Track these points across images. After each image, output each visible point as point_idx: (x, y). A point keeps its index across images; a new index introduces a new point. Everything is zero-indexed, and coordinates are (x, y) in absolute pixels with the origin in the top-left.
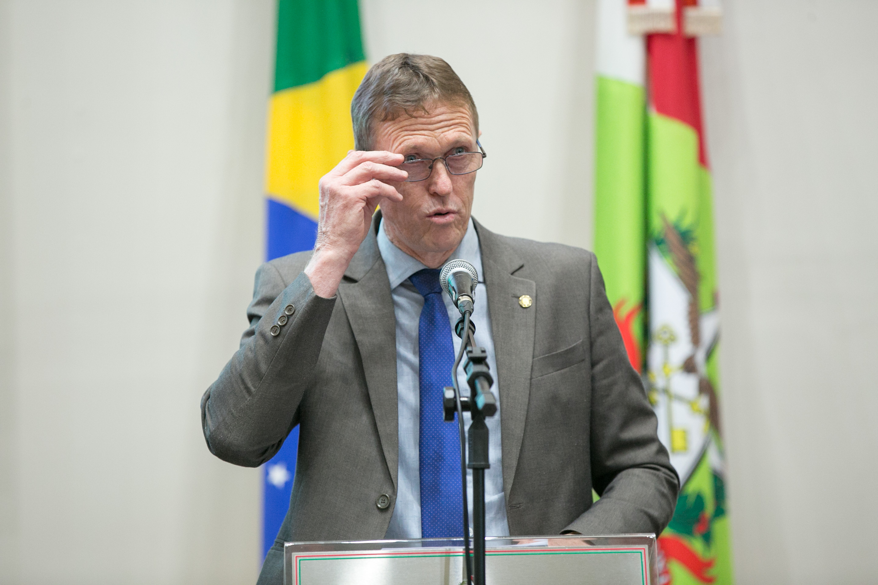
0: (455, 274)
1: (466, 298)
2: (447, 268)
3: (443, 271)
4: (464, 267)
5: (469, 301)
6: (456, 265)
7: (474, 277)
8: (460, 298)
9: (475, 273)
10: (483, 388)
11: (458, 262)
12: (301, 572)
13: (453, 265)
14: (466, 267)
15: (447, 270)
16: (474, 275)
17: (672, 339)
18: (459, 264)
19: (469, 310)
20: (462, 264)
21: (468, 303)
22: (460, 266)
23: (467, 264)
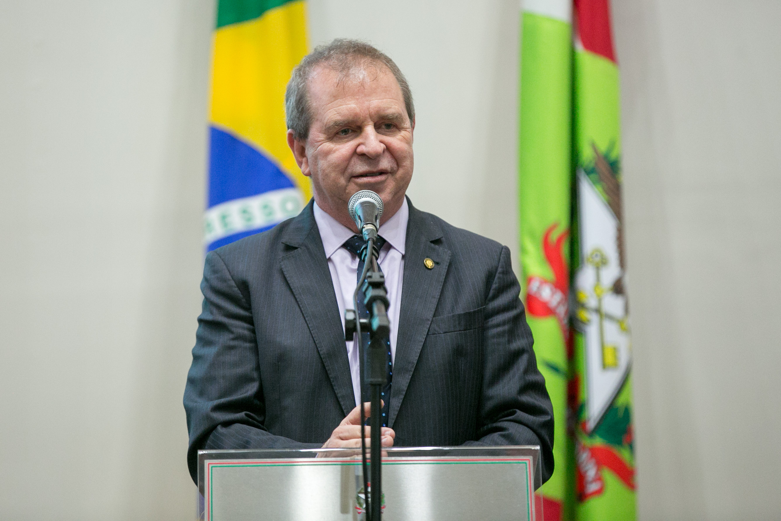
0: (362, 204)
1: (370, 226)
2: (355, 198)
3: (351, 201)
4: (370, 197)
5: (372, 229)
6: (363, 195)
7: (380, 206)
8: (364, 226)
9: (380, 203)
10: (379, 310)
11: (365, 193)
12: (213, 477)
13: (361, 195)
14: (372, 197)
15: (355, 200)
16: (380, 205)
17: (604, 262)
18: (366, 194)
19: (372, 238)
20: (369, 194)
21: (372, 232)
22: (367, 196)
23: (374, 195)
